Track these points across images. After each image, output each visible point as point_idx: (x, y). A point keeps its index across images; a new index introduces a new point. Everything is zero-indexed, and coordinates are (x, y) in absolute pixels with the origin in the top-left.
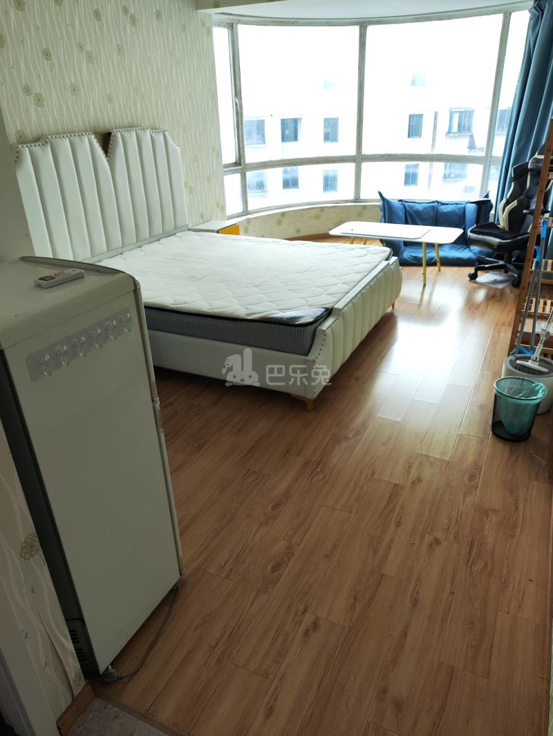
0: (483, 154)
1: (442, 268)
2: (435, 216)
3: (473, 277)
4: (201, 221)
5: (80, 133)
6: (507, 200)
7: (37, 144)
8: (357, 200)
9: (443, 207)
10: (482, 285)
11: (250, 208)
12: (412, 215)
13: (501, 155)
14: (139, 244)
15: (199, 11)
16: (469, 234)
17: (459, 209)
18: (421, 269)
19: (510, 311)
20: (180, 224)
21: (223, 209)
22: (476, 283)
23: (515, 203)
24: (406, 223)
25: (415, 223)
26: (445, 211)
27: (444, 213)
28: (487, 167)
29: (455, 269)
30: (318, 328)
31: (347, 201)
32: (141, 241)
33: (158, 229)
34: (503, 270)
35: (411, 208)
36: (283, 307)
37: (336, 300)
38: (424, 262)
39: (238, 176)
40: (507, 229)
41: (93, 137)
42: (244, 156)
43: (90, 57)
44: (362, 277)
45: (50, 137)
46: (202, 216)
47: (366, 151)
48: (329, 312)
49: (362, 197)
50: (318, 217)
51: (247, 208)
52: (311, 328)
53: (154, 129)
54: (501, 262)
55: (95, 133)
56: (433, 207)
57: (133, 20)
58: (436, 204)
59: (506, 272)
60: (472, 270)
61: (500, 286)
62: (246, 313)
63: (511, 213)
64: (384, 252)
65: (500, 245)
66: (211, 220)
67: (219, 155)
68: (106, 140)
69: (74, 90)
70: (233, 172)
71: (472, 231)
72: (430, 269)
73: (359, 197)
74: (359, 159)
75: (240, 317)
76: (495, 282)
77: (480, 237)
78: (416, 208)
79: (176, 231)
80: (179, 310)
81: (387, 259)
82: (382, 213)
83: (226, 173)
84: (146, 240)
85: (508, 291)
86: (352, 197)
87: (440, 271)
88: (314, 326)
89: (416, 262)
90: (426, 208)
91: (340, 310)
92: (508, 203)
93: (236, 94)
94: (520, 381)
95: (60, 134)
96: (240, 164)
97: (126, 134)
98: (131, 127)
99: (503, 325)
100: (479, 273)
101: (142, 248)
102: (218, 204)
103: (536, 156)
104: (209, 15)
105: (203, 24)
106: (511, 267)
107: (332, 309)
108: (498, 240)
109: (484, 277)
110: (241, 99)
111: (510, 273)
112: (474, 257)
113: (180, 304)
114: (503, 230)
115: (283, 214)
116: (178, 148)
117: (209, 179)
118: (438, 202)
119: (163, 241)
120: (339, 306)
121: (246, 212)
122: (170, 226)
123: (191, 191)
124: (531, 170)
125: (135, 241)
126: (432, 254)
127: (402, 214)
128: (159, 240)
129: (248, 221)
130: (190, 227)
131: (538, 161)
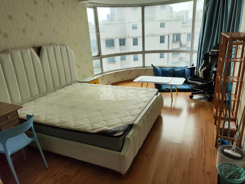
0: (190, 49)
1: (178, 93)
2: (173, 73)
3: (191, 97)
4: (84, 78)
5: (26, 48)
6: (202, 67)
7: (3, 53)
8: (144, 66)
9: (176, 69)
10: (195, 100)
11: (104, 71)
12: (165, 73)
13: (197, 50)
14: (55, 90)
15: (81, 2)
16: (188, 80)
17: (182, 70)
18: (170, 93)
19: (210, 113)
20: (74, 80)
21: (93, 72)
22: (193, 99)
23: (205, 68)
24: (163, 76)
25: (166, 76)
26: (177, 70)
27: (177, 71)
28: (192, 54)
29: (183, 93)
30: (126, 137)
31: (140, 67)
32: (56, 89)
33: (64, 83)
34: (203, 94)
35: (164, 70)
36: (110, 124)
37: (134, 119)
38: (171, 90)
39: (99, 61)
40: (203, 78)
41: (32, 49)
42: (101, 53)
43: (32, 18)
44: (146, 104)
45: (10, 50)
46: (84, 76)
47: (146, 49)
48: (131, 126)
49: (146, 65)
50: (129, 73)
51: (103, 71)
52: (122, 138)
53: (62, 45)
54: (202, 91)
55: (34, 48)
56: (172, 69)
57: (52, 5)
58: (173, 68)
59: (204, 94)
60: (190, 94)
61: (203, 101)
62: (91, 129)
63: (204, 72)
64: (155, 91)
65: (202, 85)
66: (88, 77)
67: (91, 53)
68: (39, 50)
69: (24, 31)
70: (97, 59)
71: (189, 79)
72: (174, 93)
73: (145, 66)
74: (144, 52)
75: (88, 132)
76: (200, 99)
77: (193, 82)
78: (166, 70)
79: (72, 83)
80: (61, 127)
81: (157, 95)
82: (153, 72)
83: (94, 59)
84: (58, 88)
85: (206, 102)
86: (142, 66)
87: (177, 94)
88: (124, 136)
89: (168, 91)
90: (170, 70)
91: (136, 125)
92: (202, 68)
93: (97, 31)
94: (230, 165)
95: (16, 49)
96: (100, 56)
97: (48, 48)
98: (51, 44)
99: (209, 121)
100: (193, 95)
101: (56, 91)
102: (90, 71)
103: (212, 50)
104: (85, 3)
105: (83, 6)
106: (206, 93)
107: (133, 124)
108: (200, 83)
109: (196, 97)
110: (99, 33)
111: (205, 95)
112: (190, 88)
113: (62, 123)
114: (201, 78)
115: (116, 73)
116: (72, 52)
117: (86, 62)
118: (174, 67)
119: (65, 88)
120: (136, 123)
121: (102, 73)
122: (69, 81)
123: (79, 67)
124: (210, 55)
125: (53, 89)
126: (174, 87)
127: (161, 72)
128: (64, 87)
129: (103, 76)
130: (79, 80)
131: (213, 52)
